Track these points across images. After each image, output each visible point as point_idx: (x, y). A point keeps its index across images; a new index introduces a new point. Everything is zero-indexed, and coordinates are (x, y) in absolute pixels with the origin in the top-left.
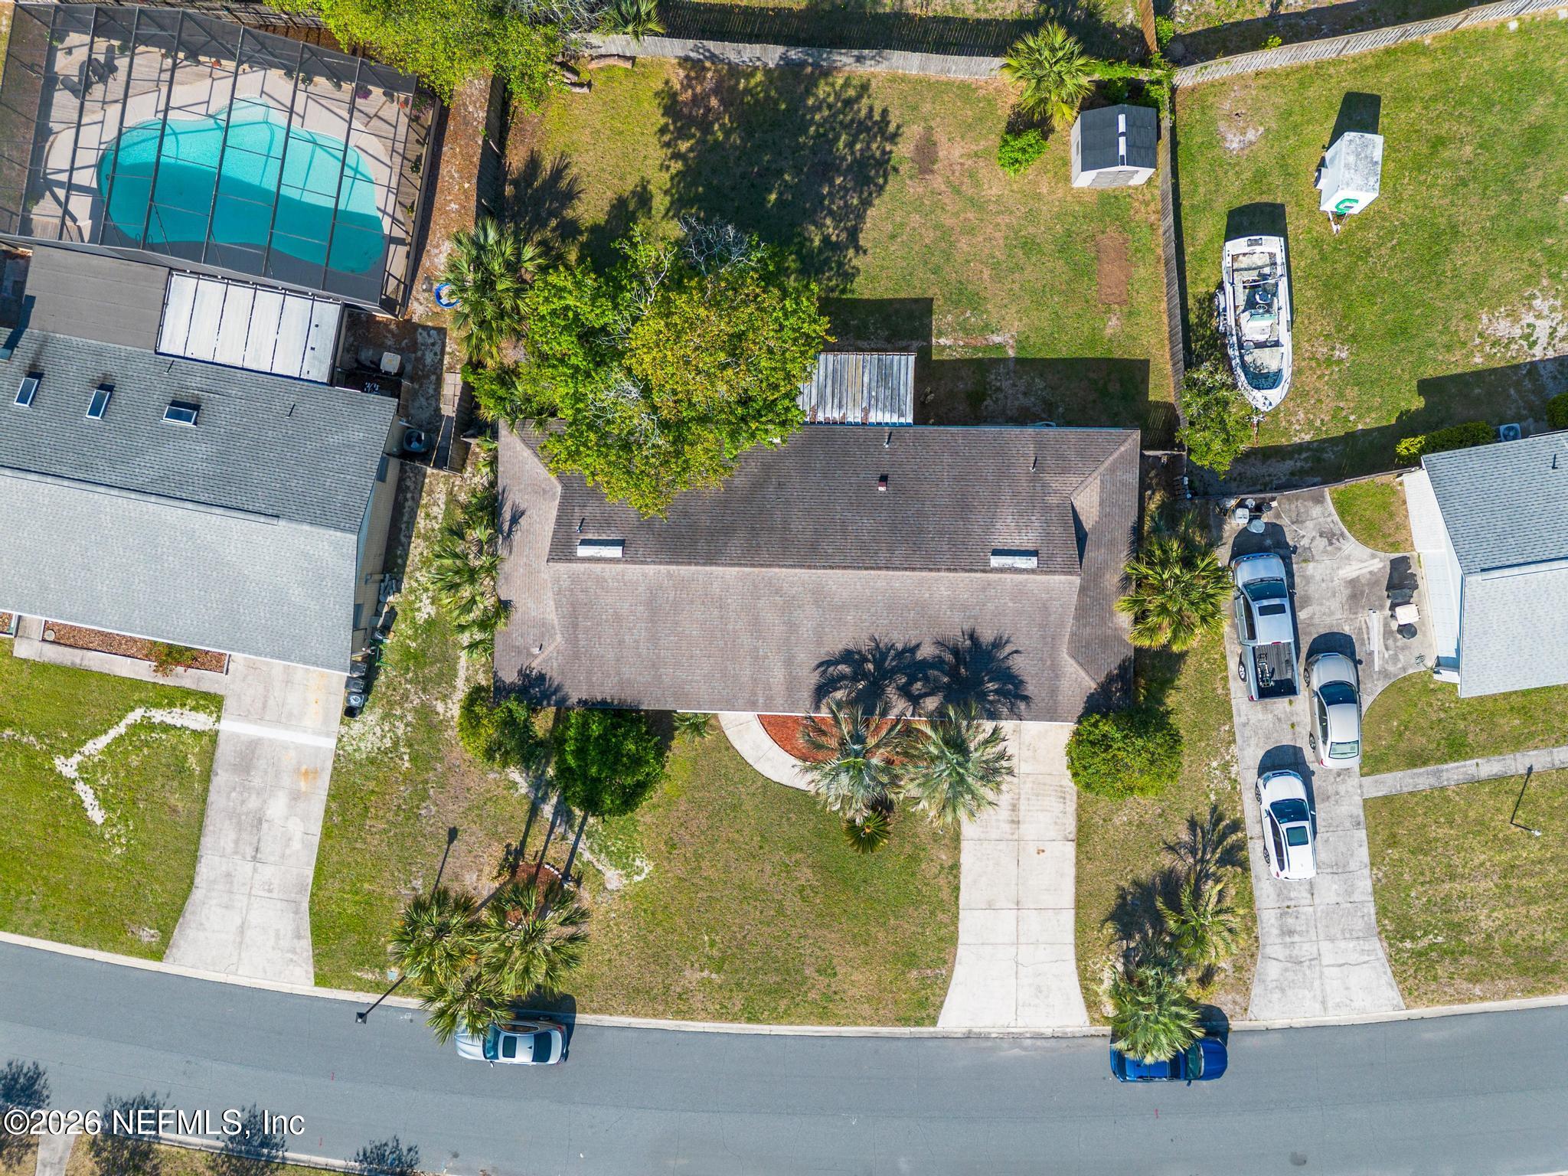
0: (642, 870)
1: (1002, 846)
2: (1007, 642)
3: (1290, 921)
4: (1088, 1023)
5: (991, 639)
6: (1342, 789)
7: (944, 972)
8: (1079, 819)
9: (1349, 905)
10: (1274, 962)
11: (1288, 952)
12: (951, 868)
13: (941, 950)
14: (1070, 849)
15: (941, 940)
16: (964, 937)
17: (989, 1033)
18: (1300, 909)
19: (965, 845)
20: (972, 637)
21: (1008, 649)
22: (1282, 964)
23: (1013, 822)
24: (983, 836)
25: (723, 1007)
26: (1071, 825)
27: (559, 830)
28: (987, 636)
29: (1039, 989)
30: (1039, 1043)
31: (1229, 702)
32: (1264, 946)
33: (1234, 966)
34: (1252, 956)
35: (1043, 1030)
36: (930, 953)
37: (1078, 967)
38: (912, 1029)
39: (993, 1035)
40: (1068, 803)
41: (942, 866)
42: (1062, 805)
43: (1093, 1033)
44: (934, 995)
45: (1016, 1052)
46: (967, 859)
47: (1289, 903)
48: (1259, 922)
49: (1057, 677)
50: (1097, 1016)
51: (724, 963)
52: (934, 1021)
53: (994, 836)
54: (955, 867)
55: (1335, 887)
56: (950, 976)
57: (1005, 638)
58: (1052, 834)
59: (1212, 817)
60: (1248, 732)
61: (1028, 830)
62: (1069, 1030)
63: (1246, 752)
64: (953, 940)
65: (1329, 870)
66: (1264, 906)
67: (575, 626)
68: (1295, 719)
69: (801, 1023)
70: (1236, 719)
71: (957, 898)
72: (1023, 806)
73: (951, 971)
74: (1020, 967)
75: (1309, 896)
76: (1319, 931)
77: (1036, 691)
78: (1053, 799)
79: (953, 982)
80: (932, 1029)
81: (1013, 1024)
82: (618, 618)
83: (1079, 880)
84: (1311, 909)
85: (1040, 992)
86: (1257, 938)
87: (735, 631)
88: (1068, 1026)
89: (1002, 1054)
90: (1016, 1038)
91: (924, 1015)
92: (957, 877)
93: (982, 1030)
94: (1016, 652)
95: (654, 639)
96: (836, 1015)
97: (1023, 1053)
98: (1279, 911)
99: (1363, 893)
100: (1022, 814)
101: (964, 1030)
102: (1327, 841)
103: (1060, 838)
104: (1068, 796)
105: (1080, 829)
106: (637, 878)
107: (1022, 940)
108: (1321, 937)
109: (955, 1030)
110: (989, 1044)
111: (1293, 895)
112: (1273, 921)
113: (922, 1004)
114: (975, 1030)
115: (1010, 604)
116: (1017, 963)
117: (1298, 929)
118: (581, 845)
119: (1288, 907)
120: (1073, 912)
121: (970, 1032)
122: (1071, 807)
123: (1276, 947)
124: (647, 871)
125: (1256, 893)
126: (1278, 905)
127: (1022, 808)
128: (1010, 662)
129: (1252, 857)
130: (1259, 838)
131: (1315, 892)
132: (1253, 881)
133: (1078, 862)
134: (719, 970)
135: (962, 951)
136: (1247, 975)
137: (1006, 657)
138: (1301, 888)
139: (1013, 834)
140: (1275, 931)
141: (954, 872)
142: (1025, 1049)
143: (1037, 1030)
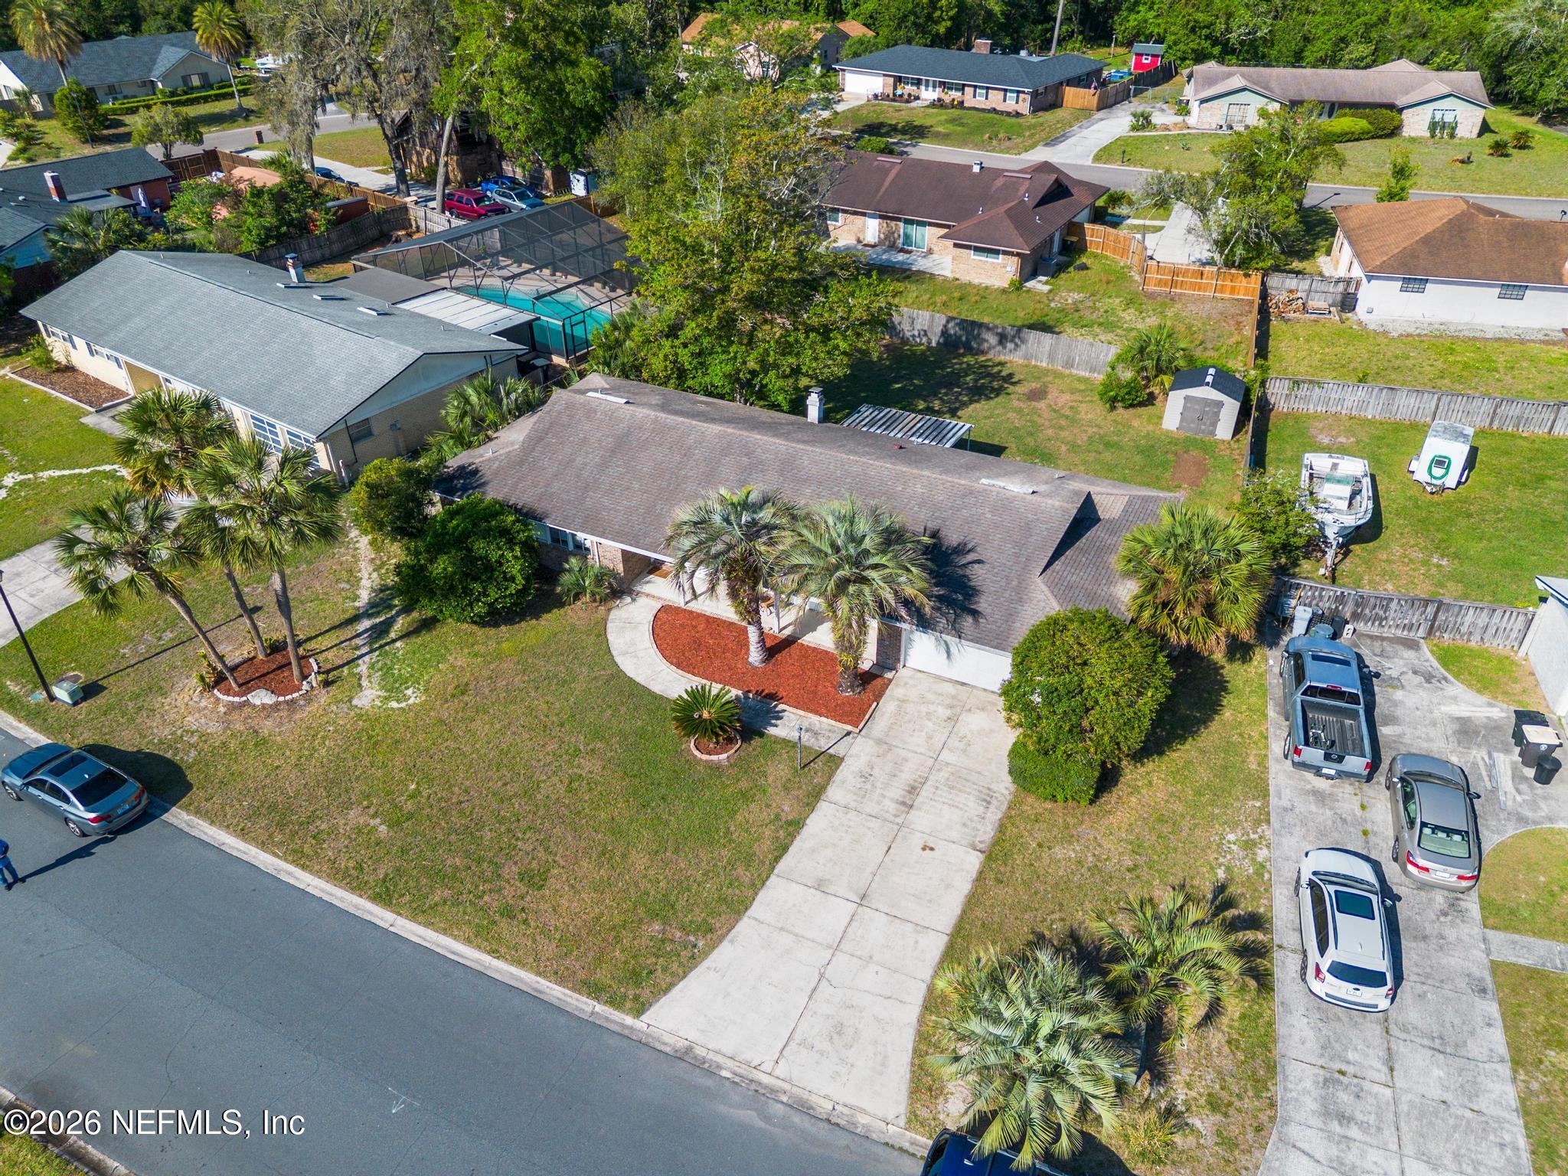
0: (406, 700)
1: (875, 824)
2: (969, 551)
3: (1344, 1097)
4: (902, 1122)
5: (955, 544)
6: (1451, 934)
7: (701, 944)
8: (1001, 828)
9: (1469, 1114)
10: (1305, 1160)
11: (1334, 1151)
12: (789, 823)
13: (713, 913)
14: (974, 861)
15: (723, 900)
16: (756, 909)
17: (719, 1067)
18: (1366, 1085)
19: (823, 807)
20: (935, 535)
21: (971, 557)
22: (1319, 1169)
23: (903, 803)
24: (853, 805)
25: (360, 867)
26: (986, 833)
27: (359, 641)
28: (952, 537)
29: (839, 1029)
30: (797, 1119)
31: (1266, 781)
32: (1286, 1122)
33: (1219, 1133)
34: (1259, 1129)
35: (814, 1100)
36: (697, 911)
37: (921, 1021)
38: (599, 1008)
39: (725, 1073)
40: (992, 808)
41: (777, 817)
42: (982, 809)
43: (906, 1145)
44: (665, 969)
45: (750, 1116)
46: (818, 822)
47: (1344, 1067)
48: (1280, 1077)
49: (1020, 600)
50: (924, 1113)
51: (408, 819)
52: (640, 1008)
53: (868, 810)
54: (796, 826)
55: (1437, 1072)
56: (705, 954)
57: (970, 546)
58: (954, 835)
59: (1215, 898)
60: (1289, 818)
61: (921, 820)
62: (863, 1120)
63: (1284, 840)
64: (738, 907)
65: (1426, 1042)
66: (1293, 1053)
67: (540, 440)
68: (1369, 827)
69: (444, 932)
70: (1273, 800)
71: (777, 859)
72: (925, 792)
73: (713, 946)
74: (824, 983)
75: (1385, 1069)
76: (1406, 1139)
77: (989, 610)
78: (972, 798)
79: (706, 963)
80: (629, 1020)
81: (767, 1067)
82: (584, 441)
83: (972, 901)
84: (1388, 1092)
85: (839, 1033)
86: (1272, 1105)
87: (685, 477)
88: (864, 1111)
89: (723, 1109)
90: (759, 1095)
91: (631, 994)
92: (792, 836)
93: (711, 1056)
94: (979, 562)
95: (603, 466)
96: (499, 940)
97: (761, 1124)
98: (1322, 1072)
99: (1498, 1103)
100: (919, 800)
101: (681, 1044)
102: (1422, 996)
103: (964, 842)
104: (994, 802)
105: (997, 842)
106: (394, 704)
107: (845, 946)
108: (1409, 1149)
109: (667, 1038)
110: (709, 1083)
111: (1351, 1056)
112: (1308, 1084)
113: (635, 976)
114: (700, 1052)
115: (989, 516)
116: (822, 975)
117: (1360, 1117)
118: (367, 658)
119: (1342, 1073)
120: (946, 939)
121: (689, 1050)
122: (995, 815)
123: (1309, 1132)
124: (411, 702)
125: (1281, 1030)
126: (1321, 1062)
127: (923, 793)
128: (968, 572)
129: (1278, 972)
130: (1294, 951)
131: (1396, 1066)
132: (1279, 1010)
133: (980, 878)
134: (395, 824)
135: (744, 926)
136: (1243, 1160)
137: (965, 566)
138: (1371, 1052)
139: (896, 816)
140: (1311, 1104)
141: (791, 829)
142: (767, 1118)
143: (805, 1096)
